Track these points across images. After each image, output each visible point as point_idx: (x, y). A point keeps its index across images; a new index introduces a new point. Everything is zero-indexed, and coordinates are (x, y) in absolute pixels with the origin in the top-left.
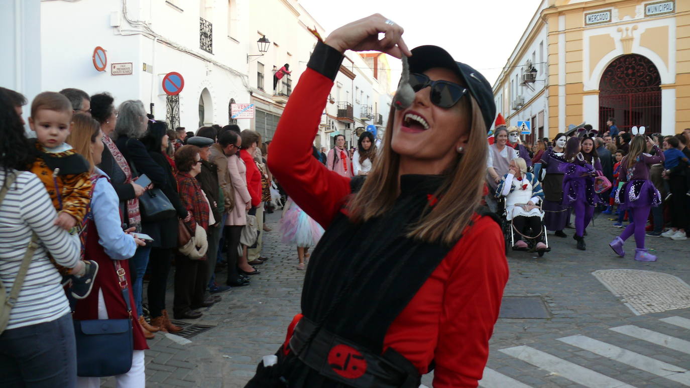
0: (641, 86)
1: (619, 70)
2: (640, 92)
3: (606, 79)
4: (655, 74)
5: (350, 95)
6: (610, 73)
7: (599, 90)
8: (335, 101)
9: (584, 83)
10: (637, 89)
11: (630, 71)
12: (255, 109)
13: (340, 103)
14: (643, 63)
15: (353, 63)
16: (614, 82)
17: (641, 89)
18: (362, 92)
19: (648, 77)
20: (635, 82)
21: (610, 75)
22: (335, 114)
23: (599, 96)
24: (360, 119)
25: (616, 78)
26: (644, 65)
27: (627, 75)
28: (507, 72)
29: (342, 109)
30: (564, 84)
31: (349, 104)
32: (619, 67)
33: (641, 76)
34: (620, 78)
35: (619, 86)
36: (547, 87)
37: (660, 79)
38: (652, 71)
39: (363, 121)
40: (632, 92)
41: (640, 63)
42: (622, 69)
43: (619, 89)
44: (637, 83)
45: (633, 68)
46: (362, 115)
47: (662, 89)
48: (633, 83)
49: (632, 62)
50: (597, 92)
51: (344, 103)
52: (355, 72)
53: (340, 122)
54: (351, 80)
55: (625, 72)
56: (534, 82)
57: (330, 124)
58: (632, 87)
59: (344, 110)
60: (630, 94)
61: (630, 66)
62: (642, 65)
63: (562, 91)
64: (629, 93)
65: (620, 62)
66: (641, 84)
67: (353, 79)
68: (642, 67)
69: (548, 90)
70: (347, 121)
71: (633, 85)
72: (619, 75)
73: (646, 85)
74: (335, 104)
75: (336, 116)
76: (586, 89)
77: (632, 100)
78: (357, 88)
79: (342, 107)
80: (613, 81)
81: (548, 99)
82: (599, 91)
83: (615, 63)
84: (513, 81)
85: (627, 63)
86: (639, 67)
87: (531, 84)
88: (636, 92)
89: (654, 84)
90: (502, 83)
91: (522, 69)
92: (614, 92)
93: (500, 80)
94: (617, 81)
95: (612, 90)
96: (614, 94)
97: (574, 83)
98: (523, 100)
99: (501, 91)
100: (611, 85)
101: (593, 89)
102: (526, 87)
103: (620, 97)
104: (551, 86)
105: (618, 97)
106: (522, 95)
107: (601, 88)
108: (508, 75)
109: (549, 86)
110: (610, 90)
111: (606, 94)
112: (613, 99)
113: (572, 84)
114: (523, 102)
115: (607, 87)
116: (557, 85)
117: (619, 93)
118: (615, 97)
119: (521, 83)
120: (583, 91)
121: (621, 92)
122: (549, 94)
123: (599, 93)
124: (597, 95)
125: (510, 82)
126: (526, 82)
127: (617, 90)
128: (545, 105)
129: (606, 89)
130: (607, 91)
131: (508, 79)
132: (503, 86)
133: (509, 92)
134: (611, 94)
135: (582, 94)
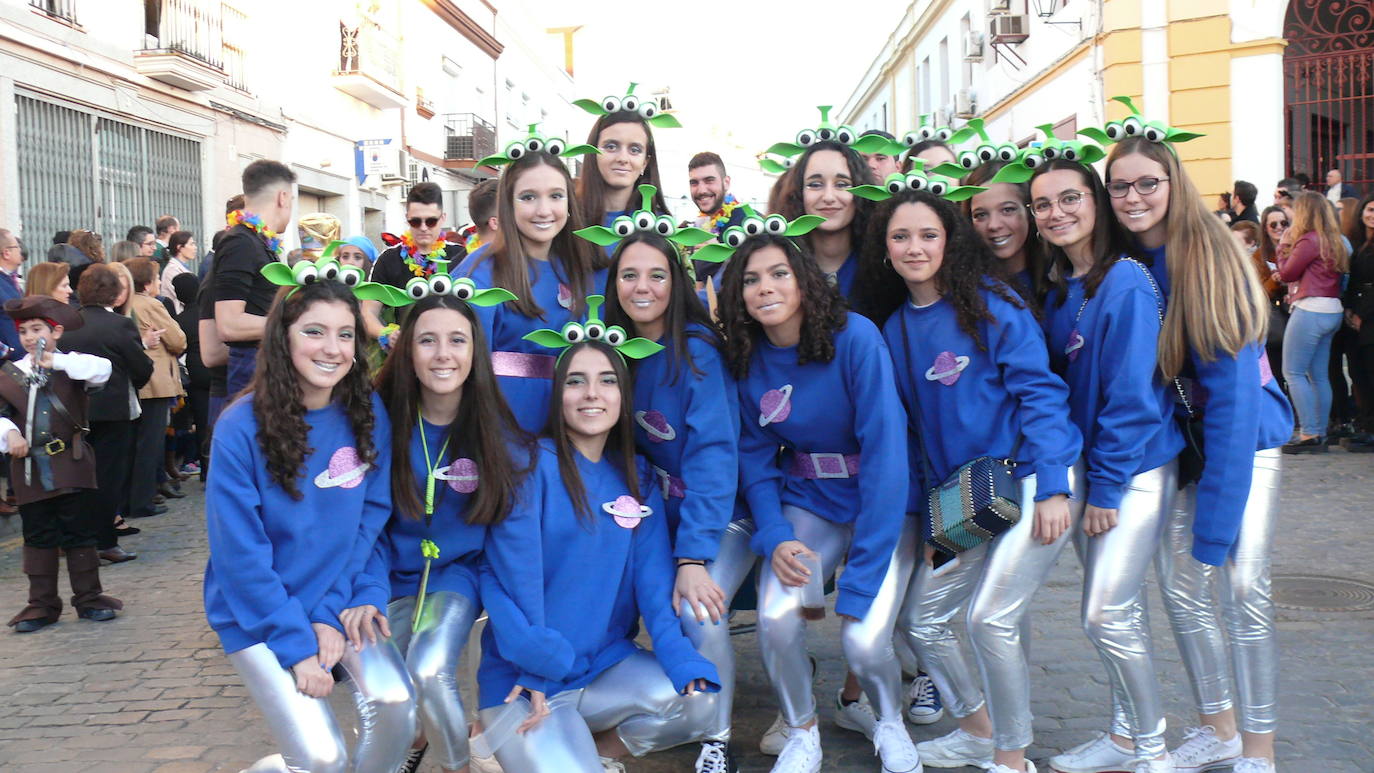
5: (487, 99)
7: (1284, 37)
8: (436, 109)
9: (1233, 16)
12: (12, 91)
13: (453, 118)
15: (495, 11)
16: (1341, 9)
18: (525, 97)
22: (440, 150)
23: (1284, 56)
29: (457, 134)
30: (1166, 24)
31: (480, 122)
35: (1358, 22)
36: (1098, 40)
43: (1355, 32)
50: (1279, 45)
51: (463, 117)
52: (500, 36)
53: (454, 174)
54: (492, 60)
56: (1022, 39)
59: (464, 138)
63: (1154, 49)
67: (495, 58)
69: (1100, 48)
74: (439, 122)
75: (441, 155)
76: (1240, 37)
78: (509, 84)
79: (463, 130)
80: (1336, 5)
81: (1102, 79)
82: (1286, 44)
84: (927, 60)
87: (1012, 46)
90: (889, 72)
91: (967, 18)
92: (1338, 45)
93: (883, 66)
94: (1350, 5)
95: (1333, 36)
96: (1336, 49)
97: (1197, 20)
98: (973, 102)
99: (884, 96)
100: (1328, 21)
101: (1263, 37)
102: (983, 65)
103: (1363, 58)
104: (1114, 31)
105: (1351, 58)
106: (970, 88)
107: (1292, 32)
108: (910, 49)
109: (1109, 34)
110: (1324, 36)
111: (1312, 50)
112: (1335, 65)
113: (1190, 20)
114: (973, 108)
115: (1316, 28)
116: (1138, 28)
117: (1356, 46)
118: (1340, 60)
119: (969, 53)
120: (1231, 43)
121: (1363, 41)
122: (1104, 61)
123: (1286, 48)
124: (1277, 53)
125: (918, 68)
126: (1000, 40)
127: (1351, 37)
128: (1093, 96)
129: (1309, 35)
130: (1312, 42)
131: (910, 59)
132: (891, 81)
133: (915, 93)
134: (1328, 50)
135: (1227, 54)
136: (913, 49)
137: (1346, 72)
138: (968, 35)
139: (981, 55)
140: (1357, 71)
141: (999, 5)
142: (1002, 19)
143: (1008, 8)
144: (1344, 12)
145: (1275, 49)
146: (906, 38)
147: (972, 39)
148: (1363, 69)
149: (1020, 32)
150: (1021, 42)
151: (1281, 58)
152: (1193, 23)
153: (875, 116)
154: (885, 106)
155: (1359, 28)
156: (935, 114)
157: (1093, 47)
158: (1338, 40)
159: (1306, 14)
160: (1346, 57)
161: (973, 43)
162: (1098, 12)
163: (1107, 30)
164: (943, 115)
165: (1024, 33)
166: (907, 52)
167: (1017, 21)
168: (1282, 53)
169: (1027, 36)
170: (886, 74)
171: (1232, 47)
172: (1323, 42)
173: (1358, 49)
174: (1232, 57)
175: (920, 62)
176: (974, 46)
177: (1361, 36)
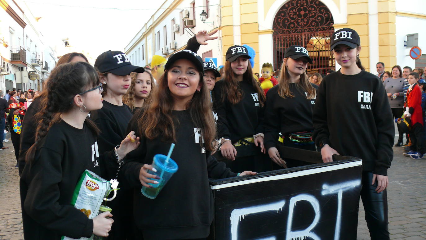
0: (313, 26)
1: (291, 11)
2: (312, 31)
3: (280, 19)
4: (326, 15)
5: (22, 41)
6: (283, 14)
7: (273, 29)
8: (9, 44)
9: (259, 23)
10: (309, 29)
11: (302, 13)
13: (13, 47)
14: (314, 5)
15: (23, 12)
16: (287, 23)
17: (313, 29)
18: (31, 41)
19: (319, 18)
20: (308, 22)
21: (283, 16)
22: (8, 57)
23: (273, 35)
24: (31, 64)
25: (289, 19)
26: (316, 6)
27: (300, 16)
28: (153, 26)
29: (15, 53)
30: (240, 24)
31: (22, 49)
32: (292, 9)
33: (313, 17)
34: (292, 18)
35: (292, 26)
36: (220, 28)
37: (332, 19)
38: (324, 12)
39: (33, 66)
40: (304, 32)
41: (312, 5)
42: (294, 10)
44: (310, 23)
45: (305, 10)
46: (32, 61)
47: (334, 28)
48: (305, 23)
49: (303, 4)
50: (272, 31)
51: (17, 47)
52: (25, 21)
53: (14, 66)
55: (298, 13)
57: (4, 66)
58: (304, 27)
59: (17, 54)
60: (303, 34)
61: (302, 8)
62: (312, 7)
63: (237, 31)
64: (302, 32)
65: (293, 4)
66: (313, 24)
67: (24, 28)
68: (313, 9)
69: (221, 31)
70: (20, 65)
71: (306, 25)
72: (291, 16)
73: (318, 25)
74: (9, 49)
75: (10, 60)
76: (261, 29)
77: (305, 39)
78: (27, 37)
79: (15, 52)
80: (286, 21)
81: (221, 40)
82: (273, 31)
83: (287, 5)
84: (159, 32)
85: (299, 5)
86: (310, 8)
87: (190, 29)
88: (308, 31)
89: (325, 24)
90: (145, 35)
91: (174, 20)
92: (287, 32)
93: (143, 34)
94: (290, 21)
95: (286, 30)
96: (287, 33)
97: (249, 24)
98: (176, 45)
99: (143, 42)
100: (284, 25)
101: (268, 29)
102: (179, 34)
103: (294, 36)
104: (225, 26)
105: (291, 36)
106: (175, 41)
107: (275, 28)
108: (153, 28)
109: (224, 27)
110: (284, 30)
111: (280, 33)
112: (286, 37)
113: (247, 24)
114: (176, 47)
115: (281, 27)
116: (232, 25)
117: (292, 32)
118: (288, 36)
119: (175, 30)
120: (259, 30)
121: (294, 31)
122: (222, 34)
123: (273, 33)
124: (271, 34)
125: (155, 34)
126: (187, 27)
127: (291, 30)
128: (219, 45)
129: (280, 29)
130: (281, 31)
131: (153, 31)
132: (146, 37)
133: (154, 42)
134: (284, 33)
135: (258, 34)
136: (154, 29)
137: (290, 40)
138: (175, 25)
139: (179, 31)
140: (292, 39)
141: (186, 17)
142: (188, 21)
143: (188, 17)
144: (289, 23)
145: (270, 33)
146: (152, 25)
147: (176, 26)
148: (294, 39)
149: (193, 25)
150: (193, 28)
151: (272, 35)
152: (248, 25)
153: (139, 49)
154: (143, 46)
155: (293, 28)
156: (163, 49)
157: (219, 30)
158: (287, 31)
159: (279, 23)
160: (289, 36)
161: (177, 27)
162: (220, 20)
163: (223, 25)
164: (165, 49)
165: (194, 25)
166: (152, 29)
167: (192, 21)
168: (272, 34)
169: (195, 26)
170: (144, 35)
171: (259, 32)
172: (283, 31)
173: (292, 33)
174: (259, 34)
175: (156, 32)
176: (177, 28)
177: (293, 30)
